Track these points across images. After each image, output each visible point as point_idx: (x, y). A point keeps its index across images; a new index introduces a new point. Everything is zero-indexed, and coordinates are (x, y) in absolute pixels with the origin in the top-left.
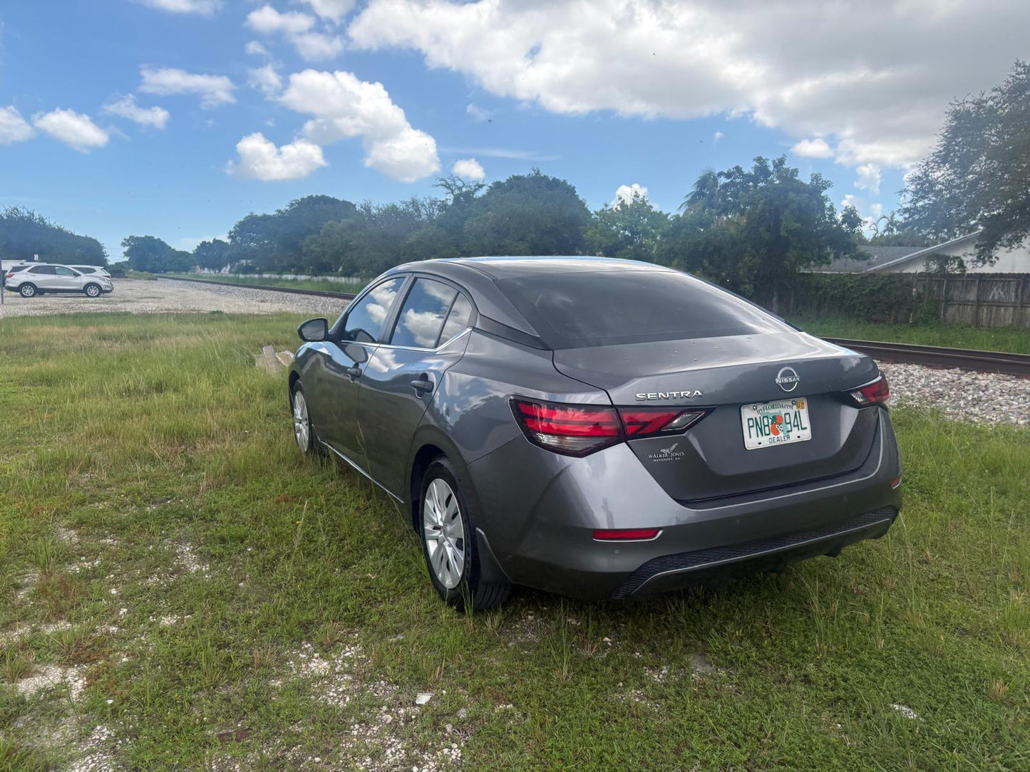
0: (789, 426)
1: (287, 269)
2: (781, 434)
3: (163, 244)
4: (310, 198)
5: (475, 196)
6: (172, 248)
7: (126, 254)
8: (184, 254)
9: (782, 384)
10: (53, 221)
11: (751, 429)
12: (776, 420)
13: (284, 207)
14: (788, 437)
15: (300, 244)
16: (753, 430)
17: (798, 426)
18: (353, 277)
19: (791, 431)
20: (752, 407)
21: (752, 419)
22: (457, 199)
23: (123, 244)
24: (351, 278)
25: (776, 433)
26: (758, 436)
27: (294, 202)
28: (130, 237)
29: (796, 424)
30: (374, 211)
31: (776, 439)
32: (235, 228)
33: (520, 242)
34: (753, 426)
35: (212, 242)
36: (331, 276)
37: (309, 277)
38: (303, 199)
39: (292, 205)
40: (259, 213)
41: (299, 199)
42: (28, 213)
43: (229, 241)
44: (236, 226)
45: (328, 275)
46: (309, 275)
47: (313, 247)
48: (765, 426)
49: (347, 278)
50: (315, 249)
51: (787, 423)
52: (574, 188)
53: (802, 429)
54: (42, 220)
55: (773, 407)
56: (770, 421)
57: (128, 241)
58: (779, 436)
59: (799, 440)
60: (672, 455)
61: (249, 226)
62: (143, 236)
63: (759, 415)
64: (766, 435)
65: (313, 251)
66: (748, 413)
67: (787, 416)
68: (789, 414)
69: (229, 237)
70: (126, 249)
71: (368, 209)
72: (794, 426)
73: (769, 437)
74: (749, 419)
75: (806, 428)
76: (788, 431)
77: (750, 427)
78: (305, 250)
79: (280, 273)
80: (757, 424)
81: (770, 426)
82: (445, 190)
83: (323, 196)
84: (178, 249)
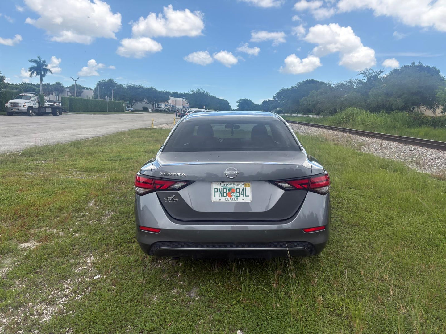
0: (238, 194)
1: (293, 112)
2: (233, 197)
3: (251, 102)
4: (307, 81)
5: (379, 77)
6: (254, 103)
7: (238, 106)
8: (258, 105)
9: (227, 174)
10: (211, 94)
11: (216, 193)
12: (231, 190)
13: (294, 85)
14: (237, 199)
15: (299, 101)
16: (217, 194)
17: (243, 194)
18: (320, 115)
19: (239, 196)
20: (218, 184)
21: (217, 188)
22: (369, 79)
23: (237, 102)
24: (319, 116)
25: (230, 196)
26: (219, 196)
27: (299, 83)
28: (240, 99)
29: (242, 193)
30: (333, 86)
31: (229, 199)
32: (276, 95)
33: (398, 99)
34: (217, 192)
35: (268, 100)
36: (311, 115)
37: (302, 115)
38: (304, 81)
39: (298, 84)
40: (286, 88)
41: (302, 81)
42: (203, 91)
43: (273, 100)
44: (277, 94)
45: (310, 114)
46: (302, 114)
47: (305, 102)
48: (224, 192)
49: (317, 116)
50: (305, 103)
51: (237, 193)
52: (439, 70)
53: (246, 196)
54: (207, 93)
55: (230, 185)
56: (228, 191)
57: (239, 100)
58: (232, 198)
59: (243, 201)
60: (173, 199)
61: (282, 94)
62: (244, 99)
63: (222, 187)
64: (224, 196)
65: (304, 104)
66: (215, 186)
67: (238, 190)
68: (239, 188)
69: (273, 99)
70: (238, 104)
71: (330, 85)
72: (241, 194)
73: (226, 197)
74: (215, 189)
75: (248, 196)
76: (237, 196)
77: (215, 192)
78: (301, 103)
79: (291, 113)
80: (220, 191)
81: (227, 193)
82: (363, 75)
83: (312, 80)
84: (256, 104)
